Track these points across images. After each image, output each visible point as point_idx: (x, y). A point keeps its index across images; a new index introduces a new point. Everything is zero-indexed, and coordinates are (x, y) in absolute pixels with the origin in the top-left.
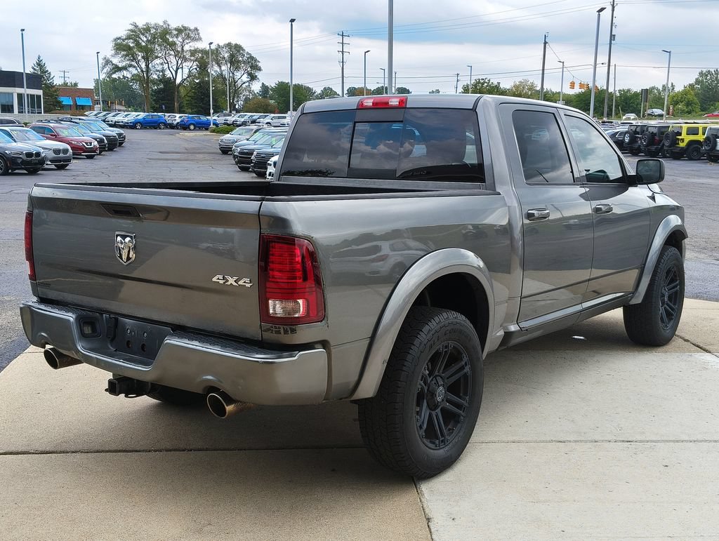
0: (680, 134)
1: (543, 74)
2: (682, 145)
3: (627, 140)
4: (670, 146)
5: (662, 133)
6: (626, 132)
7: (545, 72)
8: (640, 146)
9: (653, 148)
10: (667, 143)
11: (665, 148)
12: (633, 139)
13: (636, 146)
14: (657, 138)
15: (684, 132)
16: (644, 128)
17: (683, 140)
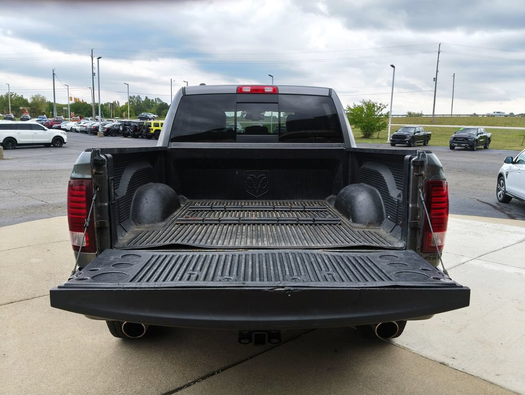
0: (151, 127)
1: (54, 91)
2: (152, 132)
3: (121, 129)
4: (146, 133)
5: (140, 126)
6: (120, 125)
7: (55, 90)
8: (129, 132)
9: (137, 133)
10: (144, 131)
11: (143, 133)
12: (125, 129)
13: (126, 132)
14: (138, 128)
15: (152, 125)
16: (129, 124)
17: (152, 129)
